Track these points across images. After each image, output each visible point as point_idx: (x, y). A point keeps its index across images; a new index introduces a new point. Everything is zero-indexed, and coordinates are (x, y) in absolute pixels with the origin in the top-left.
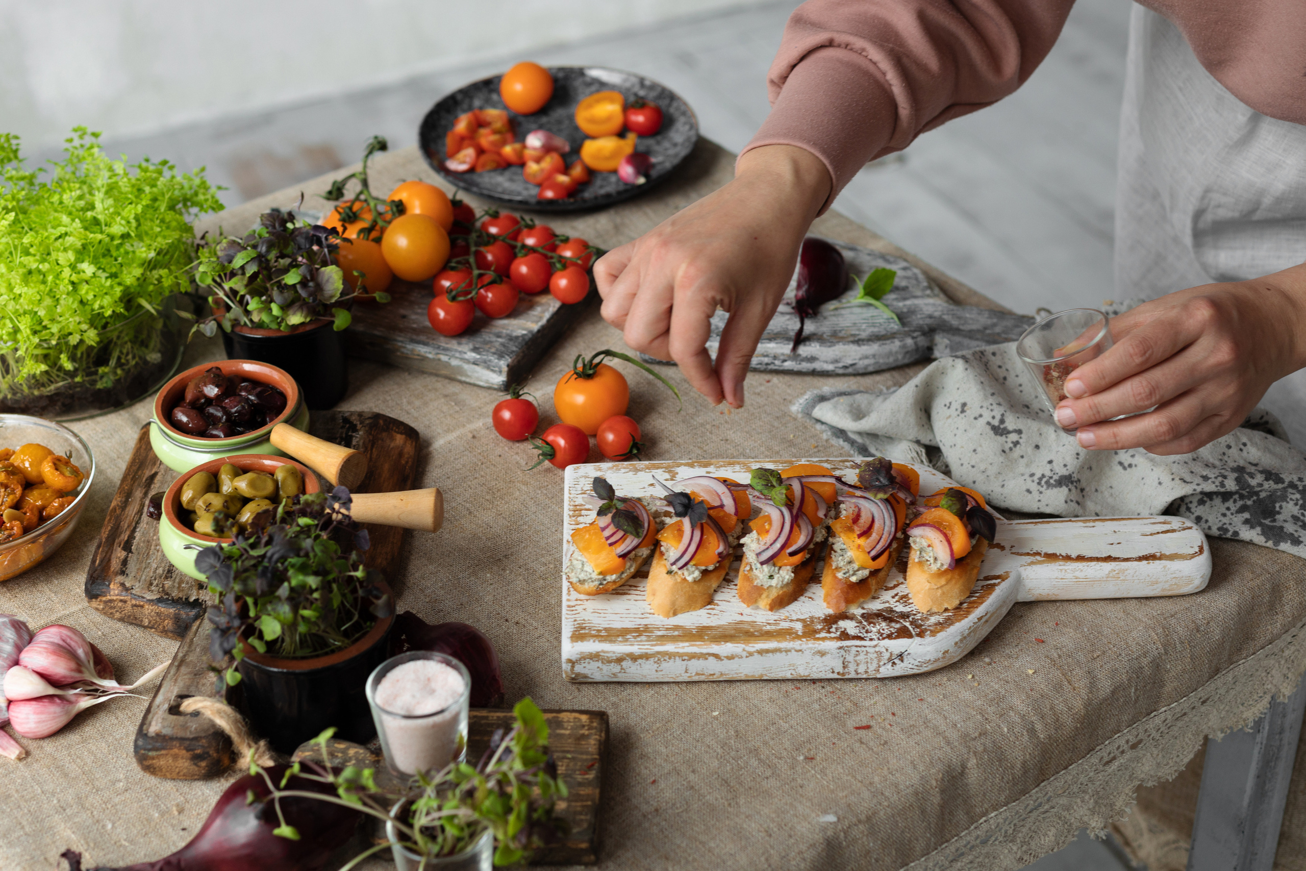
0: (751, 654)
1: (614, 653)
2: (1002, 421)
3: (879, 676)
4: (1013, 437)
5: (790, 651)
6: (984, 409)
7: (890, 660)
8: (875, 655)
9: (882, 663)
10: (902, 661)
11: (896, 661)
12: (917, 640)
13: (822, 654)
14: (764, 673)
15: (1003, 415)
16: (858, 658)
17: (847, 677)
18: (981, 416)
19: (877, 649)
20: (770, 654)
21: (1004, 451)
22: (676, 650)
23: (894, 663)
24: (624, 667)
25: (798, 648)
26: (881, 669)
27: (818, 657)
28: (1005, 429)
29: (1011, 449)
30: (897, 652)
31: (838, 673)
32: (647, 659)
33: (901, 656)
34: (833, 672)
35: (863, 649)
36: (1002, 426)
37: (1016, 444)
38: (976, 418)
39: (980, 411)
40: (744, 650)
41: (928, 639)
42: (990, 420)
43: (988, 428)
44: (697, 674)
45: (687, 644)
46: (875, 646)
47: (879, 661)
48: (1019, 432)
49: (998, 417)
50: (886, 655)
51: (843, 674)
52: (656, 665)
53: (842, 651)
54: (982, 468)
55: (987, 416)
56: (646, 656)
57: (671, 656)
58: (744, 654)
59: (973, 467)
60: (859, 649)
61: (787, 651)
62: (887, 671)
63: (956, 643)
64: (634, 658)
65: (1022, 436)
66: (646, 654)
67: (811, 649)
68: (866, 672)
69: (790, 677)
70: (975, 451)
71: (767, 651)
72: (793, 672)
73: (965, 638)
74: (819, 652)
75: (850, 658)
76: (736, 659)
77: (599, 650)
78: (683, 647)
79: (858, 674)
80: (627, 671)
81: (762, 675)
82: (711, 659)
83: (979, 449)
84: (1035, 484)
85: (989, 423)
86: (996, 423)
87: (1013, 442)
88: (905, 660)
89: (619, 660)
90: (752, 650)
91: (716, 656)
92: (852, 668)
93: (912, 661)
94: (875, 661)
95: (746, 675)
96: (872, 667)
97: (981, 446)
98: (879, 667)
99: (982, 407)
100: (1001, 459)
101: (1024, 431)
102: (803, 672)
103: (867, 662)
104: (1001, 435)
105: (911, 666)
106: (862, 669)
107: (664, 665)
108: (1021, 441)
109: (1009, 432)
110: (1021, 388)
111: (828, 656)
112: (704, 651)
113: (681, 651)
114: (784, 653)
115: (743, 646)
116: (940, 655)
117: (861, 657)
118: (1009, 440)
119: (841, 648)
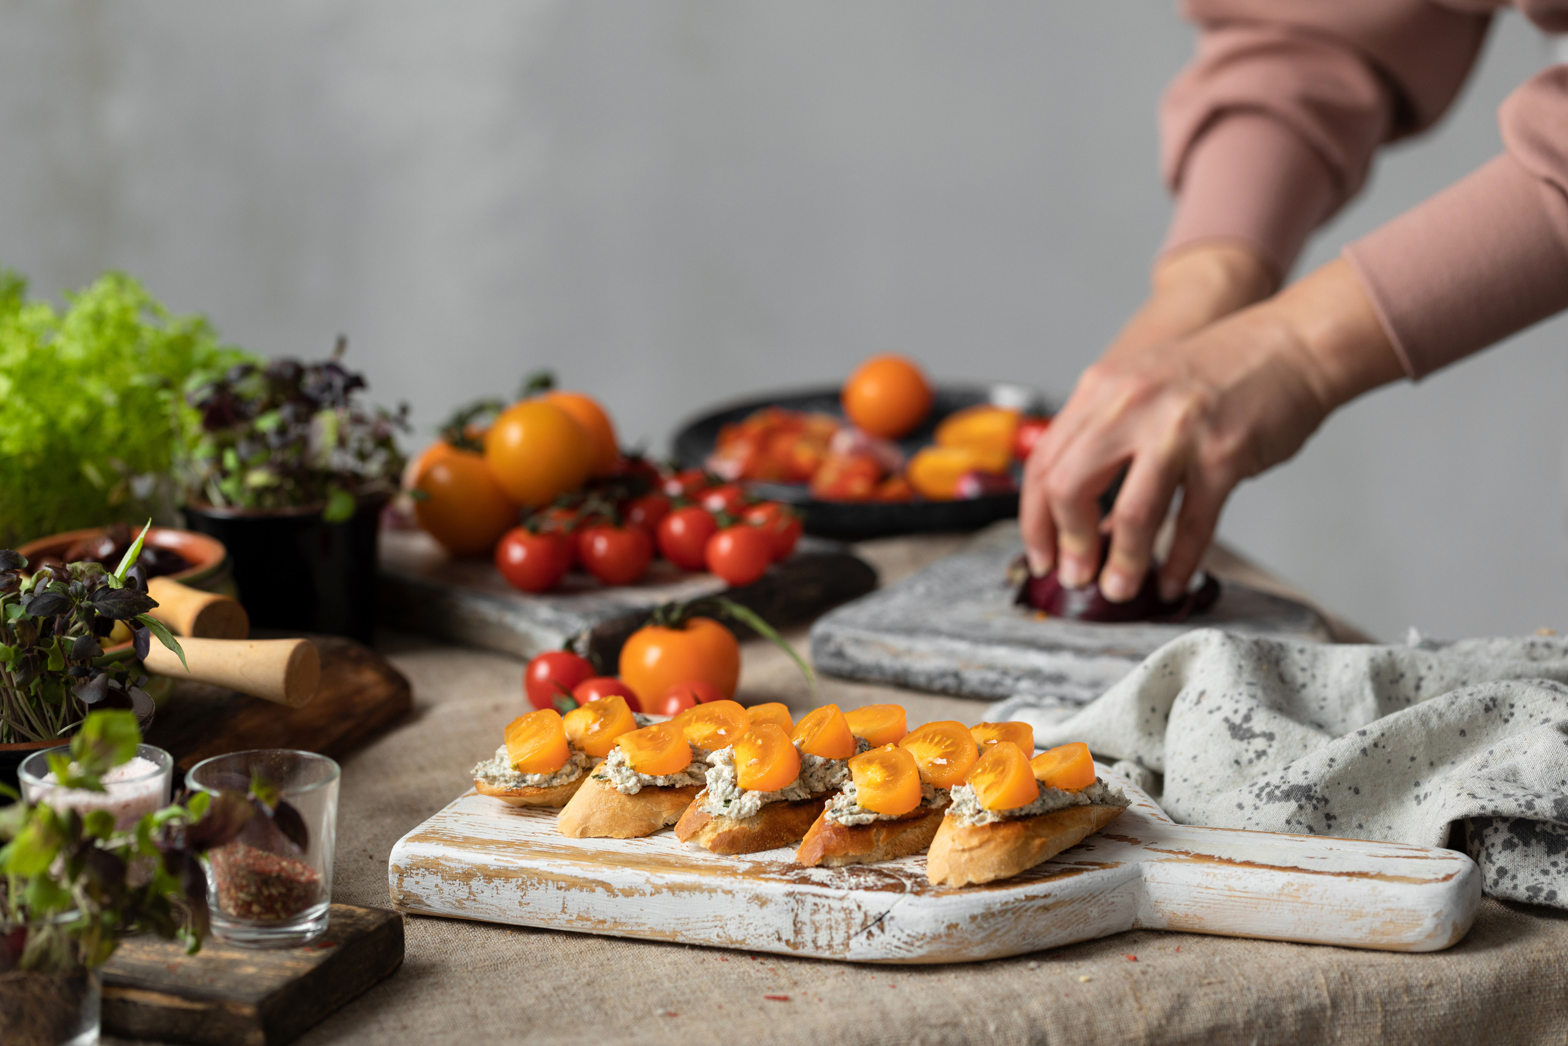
0: (657, 890)
1: (460, 861)
2: (1247, 718)
3: (850, 956)
4: (1259, 744)
5: (715, 891)
6: (1227, 699)
7: (864, 926)
8: (842, 915)
9: (852, 932)
10: (883, 930)
11: (874, 929)
12: (908, 898)
13: (761, 901)
14: (679, 928)
15: (1251, 709)
16: (817, 917)
17: (801, 952)
18: (1219, 708)
19: (845, 904)
20: (686, 894)
21: (1237, 762)
22: (549, 869)
23: (870, 934)
24: (474, 889)
25: (728, 887)
26: (853, 943)
27: (755, 907)
28: (1249, 730)
29: (1251, 762)
30: (874, 912)
31: (787, 942)
32: (507, 879)
33: (880, 920)
34: (779, 939)
35: (824, 901)
36: (1245, 726)
37: (1260, 754)
38: (1211, 712)
39: (1219, 701)
40: (647, 881)
41: (926, 899)
42: (1230, 715)
43: (1225, 725)
44: (580, 918)
45: (568, 862)
46: (842, 899)
47: (849, 926)
48: (1270, 737)
49: (1243, 711)
50: (859, 917)
51: (795, 946)
52: (520, 893)
53: (791, 899)
54: (1197, 782)
55: (1227, 711)
56: (504, 874)
57: (542, 878)
58: (648, 889)
59: (1185, 780)
60: (817, 900)
61: (712, 891)
62: (860, 948)
63: (973, 918)
64: (489, 875)
65: (1274, 743)
66: (506, 869)
67: (746, 890)
68: (830, 946)
69: (715, 941)
70: (1195, 758)
71: (682, 888)
72: (721, 934)
73: (993, 915)
74: (757, 897)
75: (804, 916)
76: (637, 896)
77: (440, 855)
78: (560, 866)
79: (817, 948)
80: (479, 897)
81: (675, 933)
82: (599, 890)
83: (1202, 756)
84: (1253, 796)
85: (1227, 720)
86: (1237, 720)
87: (1256, 752)
88: (887, 929)
89: (467, 876)
90: (660, 882)
91: (607, 886)
92: (808, 935)
93: (898, 934)
94: (843, 925)
95: (652, 930)
96: (839, 937)
97: (1206, 752)
98: (849, 938)
99: (1224, 696)
100: (1229, 772)
101: (1277, 737)
102: (735, 934)
103: (831, 928)
104: (1242, 739)
105: (895, 942)
106: (822, 941)
107: (532, 894)
108: (1270, 751)
109: (1254, 736)
110: (1322, 703)
111: (771, 907)
112: (591, 876)
113: (556, 871)
114: (706, 894)
115: (648, 874)
116: (942, 929)
117: (821, 917)
118: (1252, 748)
119: (790, 894)
